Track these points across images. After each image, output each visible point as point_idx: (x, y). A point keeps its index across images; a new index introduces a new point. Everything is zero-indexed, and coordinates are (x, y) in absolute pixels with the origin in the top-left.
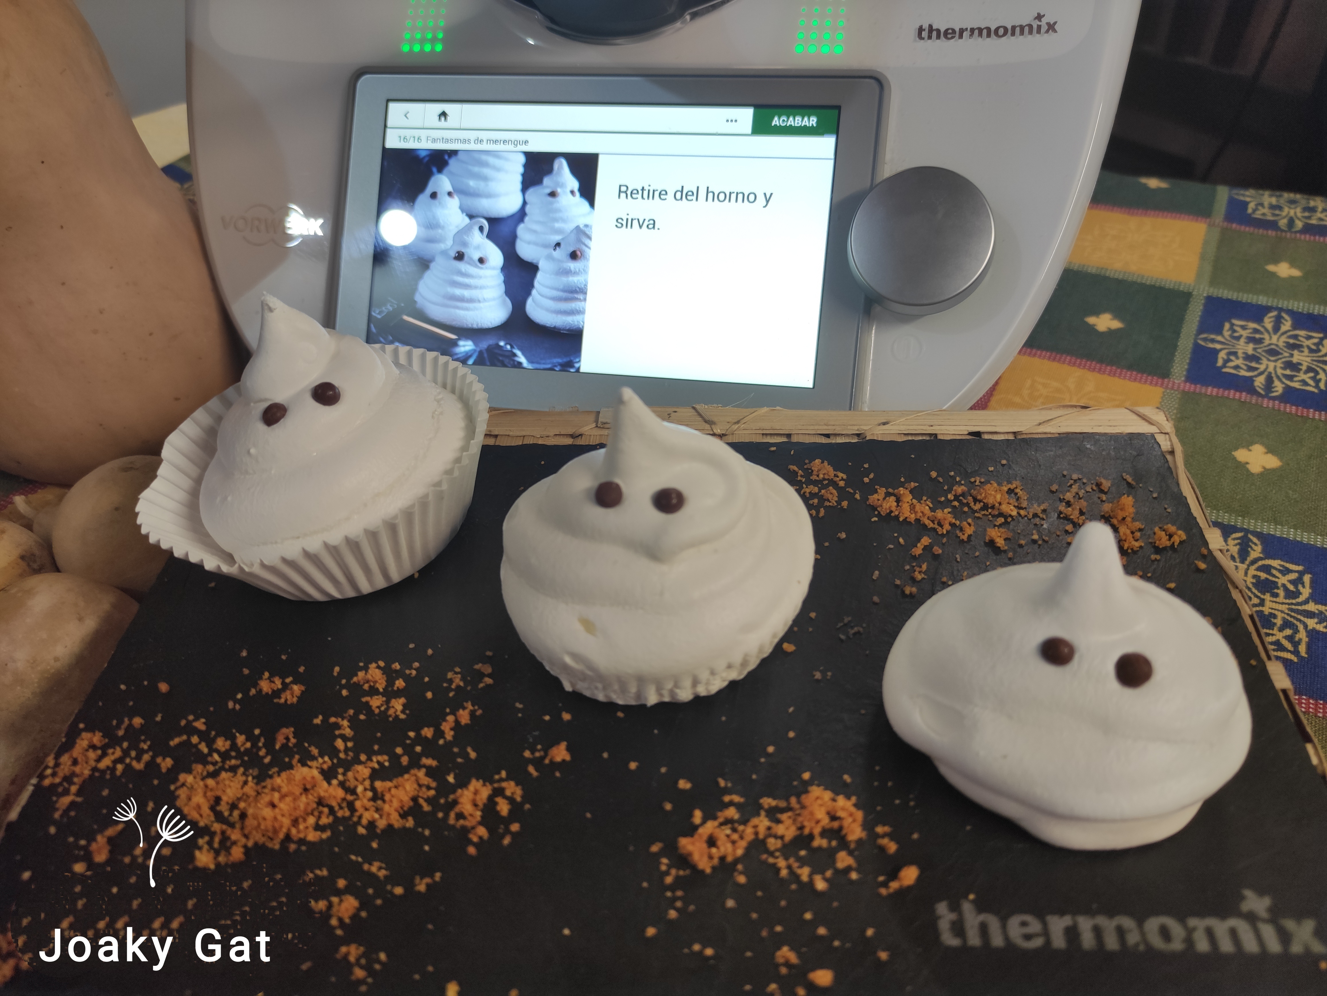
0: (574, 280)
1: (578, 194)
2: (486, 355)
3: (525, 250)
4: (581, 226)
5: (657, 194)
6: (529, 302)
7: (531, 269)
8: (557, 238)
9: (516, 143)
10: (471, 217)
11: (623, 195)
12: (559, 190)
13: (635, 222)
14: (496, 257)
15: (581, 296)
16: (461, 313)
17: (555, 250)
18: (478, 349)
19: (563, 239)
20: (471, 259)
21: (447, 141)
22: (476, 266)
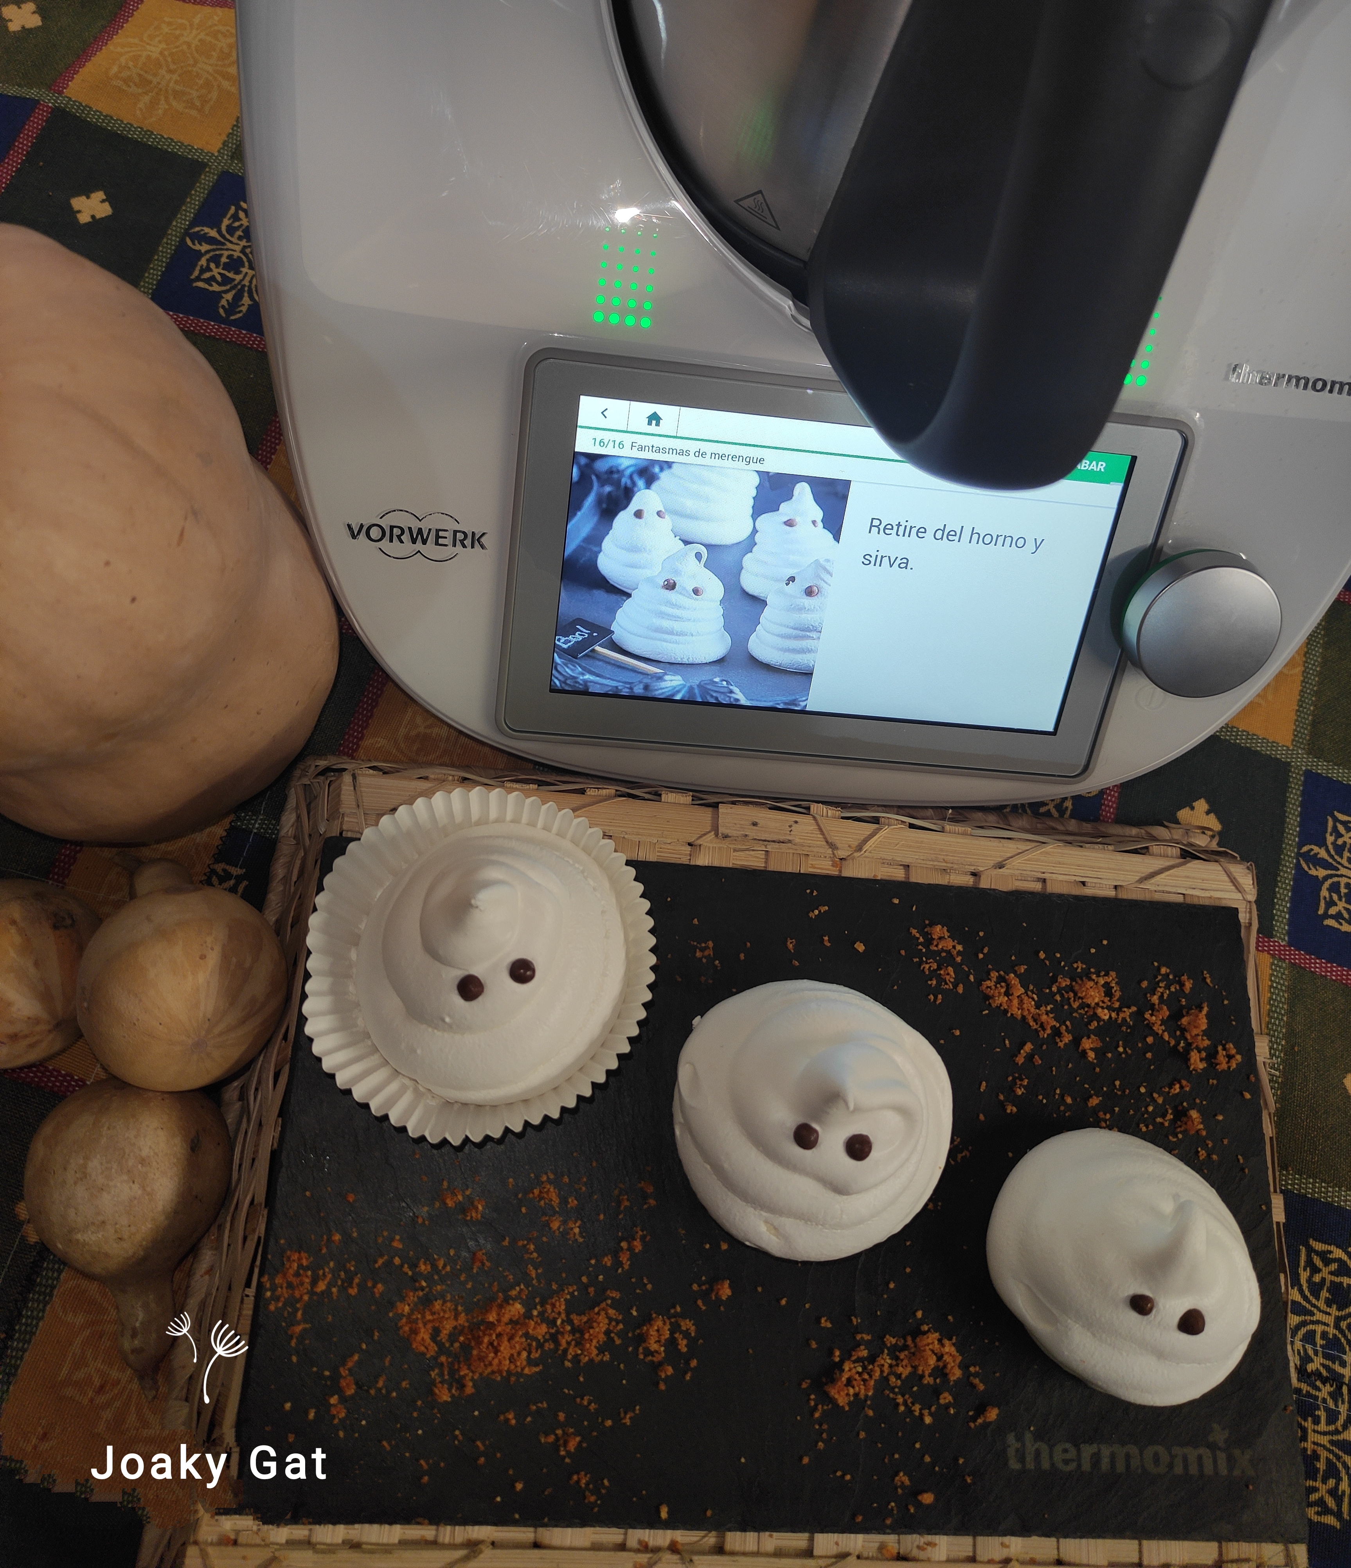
0: (807, 618)
1: (820, 525)
2: (696, 691)
3: (751, 582)
4: (822, 561)
5: (914, 531)
6: (753, 637)
7: (759, 602)
8: (790, 572)
9: (748, 461)
10: (686, 543)
11: (875, 530)
12: (798, 519)
13: (886, 560)
14: (714, 588)
15: (814, 635)
16: (669, 646)
17: (787, 584)
18: (688, 685)
19: (798, 573)
20: (684, 589)
21: (658, 450)
22: (690, 597)
